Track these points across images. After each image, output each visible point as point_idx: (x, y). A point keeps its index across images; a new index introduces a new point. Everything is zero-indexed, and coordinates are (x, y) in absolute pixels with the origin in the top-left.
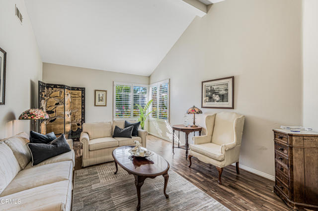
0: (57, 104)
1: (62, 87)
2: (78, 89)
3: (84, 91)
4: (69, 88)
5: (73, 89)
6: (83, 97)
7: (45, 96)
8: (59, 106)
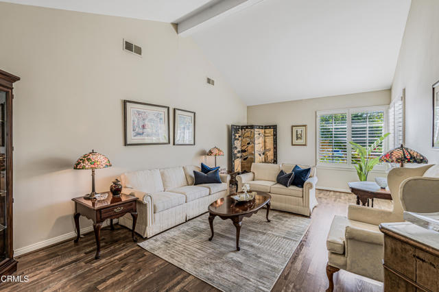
0: (249, 144)
1: (252, 127)
2: (270, 127)
3: (276, 128)
4: (260, 127)
5: (266, 127)
6: (275, 135)
7: (239, 136)
8: (250, 146)
